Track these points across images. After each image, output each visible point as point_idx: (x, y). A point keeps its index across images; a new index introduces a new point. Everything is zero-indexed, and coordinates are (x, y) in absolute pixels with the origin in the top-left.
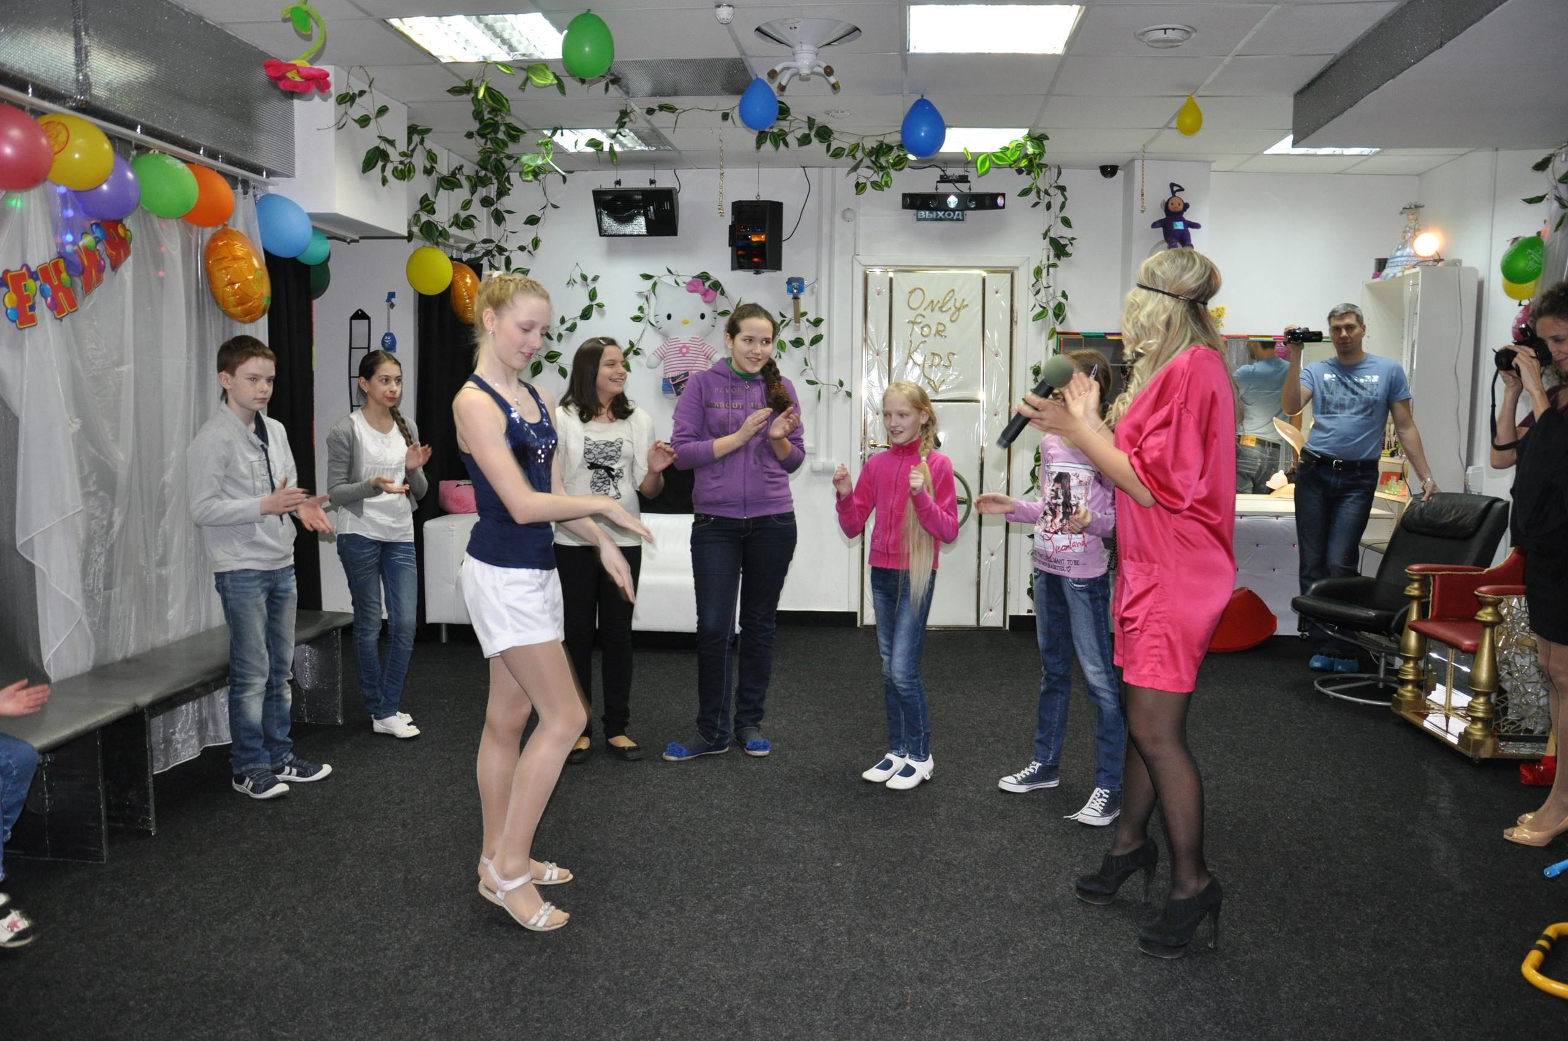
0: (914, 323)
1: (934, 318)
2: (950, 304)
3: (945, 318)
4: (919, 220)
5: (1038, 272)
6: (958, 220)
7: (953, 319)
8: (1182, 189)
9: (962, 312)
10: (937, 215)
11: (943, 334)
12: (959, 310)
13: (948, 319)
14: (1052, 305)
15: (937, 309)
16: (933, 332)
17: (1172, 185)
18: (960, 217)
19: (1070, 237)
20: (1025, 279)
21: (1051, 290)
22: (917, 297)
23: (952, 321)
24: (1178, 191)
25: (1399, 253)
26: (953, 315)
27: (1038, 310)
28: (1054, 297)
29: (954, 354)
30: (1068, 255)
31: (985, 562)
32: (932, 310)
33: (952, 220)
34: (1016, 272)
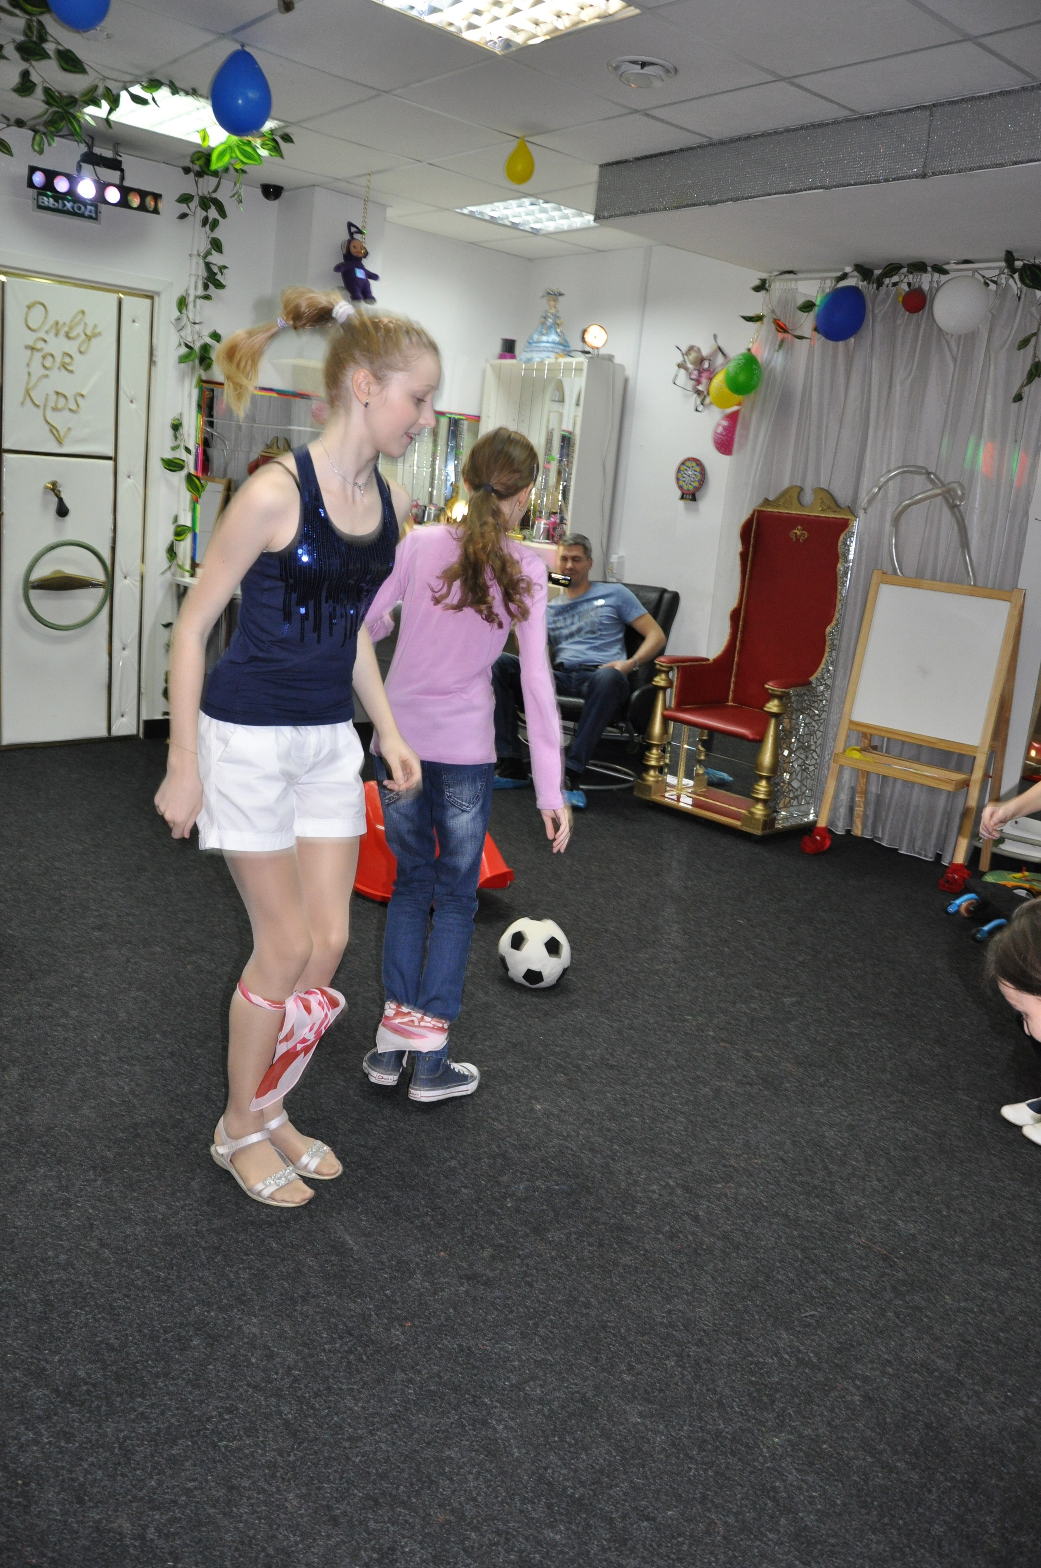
0: (33, 349)
1: (57, 346)
2: (79, 330)
3: (71, 347)
4: (41, 207)
5: (182, 303)
6: (90, 217)
7: (82, 349)
8: (360, 232)
9: (94, 342)
10: (64, 205)
11: (70, 368)
12: (89, 338)
13: (76, 349)
14: (197, 347)
15: (62, 333)
16: (57, 364)
17: (350, 225)
18: (94, 215)
19: (220, 264)
20: (167, 309)
21: (197, 326)
22: (37, 314)
23: (81, 352)
24: (356, 233)
25: (544, 338)
26: (83, 342)
27: (184, 350)
28: (200, 336)
29: (82, 396)
30: (219, 285)
31: (118, 663)
32: (57, 335)
33: (82, 216)
34: (156, 299)
